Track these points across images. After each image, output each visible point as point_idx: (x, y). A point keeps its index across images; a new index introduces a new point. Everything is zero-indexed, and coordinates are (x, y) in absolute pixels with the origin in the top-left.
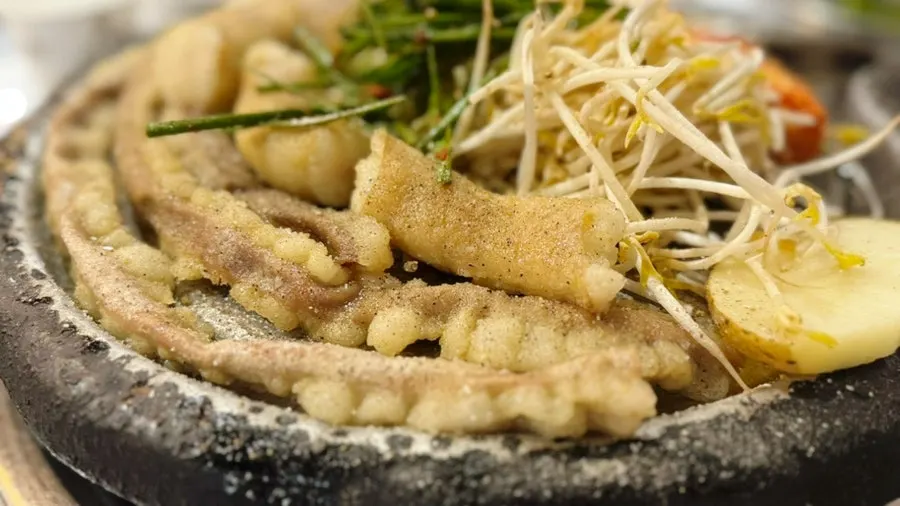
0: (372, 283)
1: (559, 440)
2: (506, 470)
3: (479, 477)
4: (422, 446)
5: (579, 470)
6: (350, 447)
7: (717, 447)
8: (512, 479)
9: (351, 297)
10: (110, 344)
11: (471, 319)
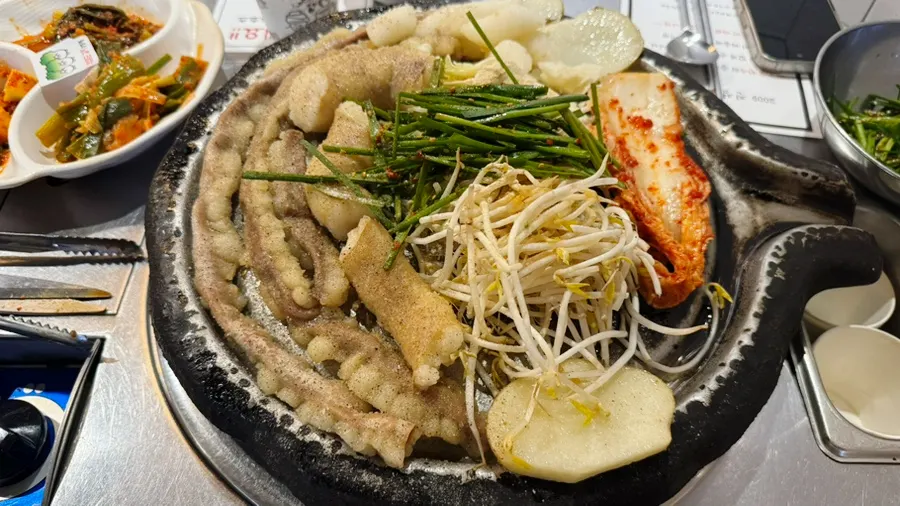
0: (326, 312)
1: (358, 454)
2: (325, 459)
3: (311, 457)
4: (294, 428)
5: (360, 475)
6: (265, 411)
7: (434, 493)
8: (325, 466)
9: (310, 319)
10: (189, 299)
11: (358, 362)
